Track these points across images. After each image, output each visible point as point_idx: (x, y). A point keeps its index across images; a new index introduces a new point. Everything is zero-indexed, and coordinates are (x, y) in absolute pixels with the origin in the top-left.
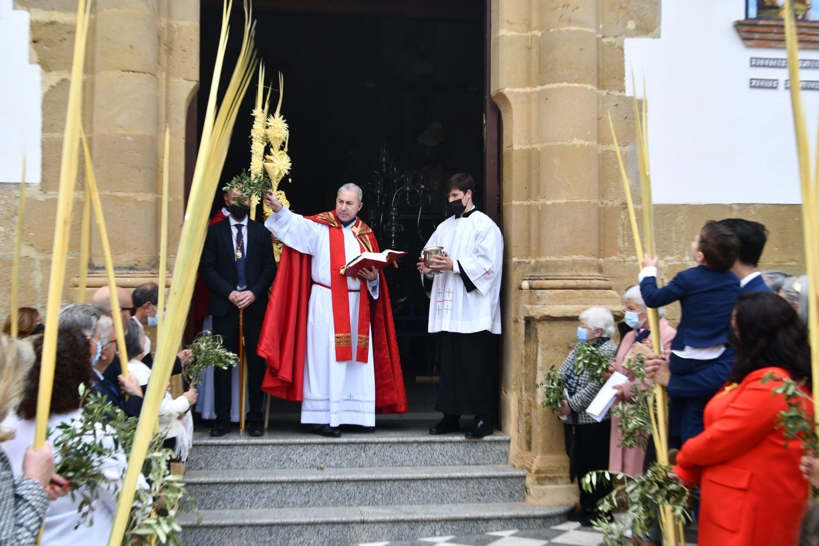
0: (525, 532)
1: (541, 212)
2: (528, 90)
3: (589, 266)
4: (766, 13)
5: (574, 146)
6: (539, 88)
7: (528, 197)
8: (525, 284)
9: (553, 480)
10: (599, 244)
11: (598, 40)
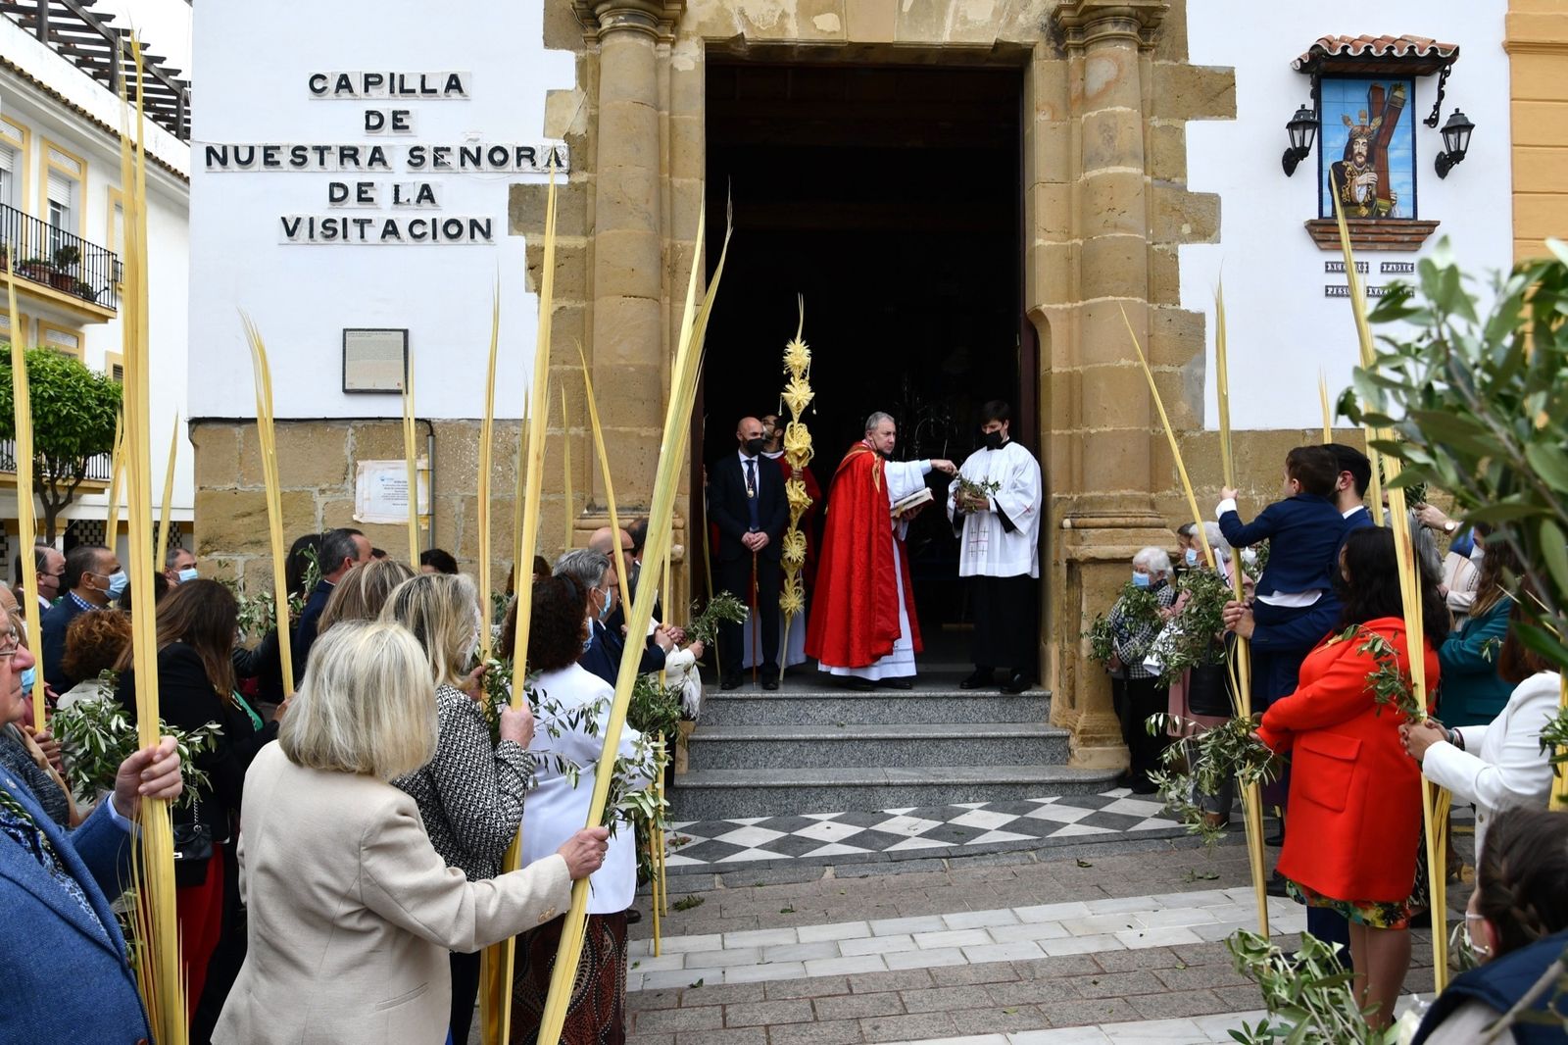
0: (1069, 799)
1: (1085, 442)
2: (1068, 305)
3: (1140, 502)
5: (1121, 368)
6: (1080, 303)
7: (1070, 426)
8: (1067, 523)
9: (1100, 741)
10: (1151, 477)
11: (1148, 247)
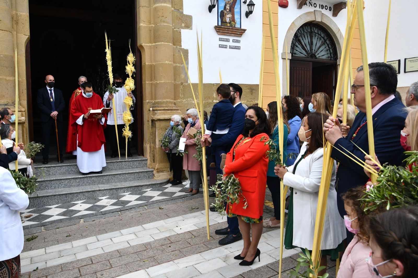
0: (154, 189)
1: (156, 85)
2: (150, 44)
3: (172, 103)
4: (223, 24)
5: (166, 64)
6: (154, 44)
7: (151, 80)
8: (151, 109)
9: (162, 171)
10: (174, 96)
11: (173, 29)
